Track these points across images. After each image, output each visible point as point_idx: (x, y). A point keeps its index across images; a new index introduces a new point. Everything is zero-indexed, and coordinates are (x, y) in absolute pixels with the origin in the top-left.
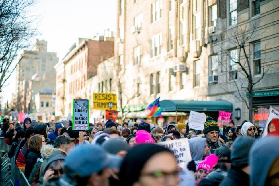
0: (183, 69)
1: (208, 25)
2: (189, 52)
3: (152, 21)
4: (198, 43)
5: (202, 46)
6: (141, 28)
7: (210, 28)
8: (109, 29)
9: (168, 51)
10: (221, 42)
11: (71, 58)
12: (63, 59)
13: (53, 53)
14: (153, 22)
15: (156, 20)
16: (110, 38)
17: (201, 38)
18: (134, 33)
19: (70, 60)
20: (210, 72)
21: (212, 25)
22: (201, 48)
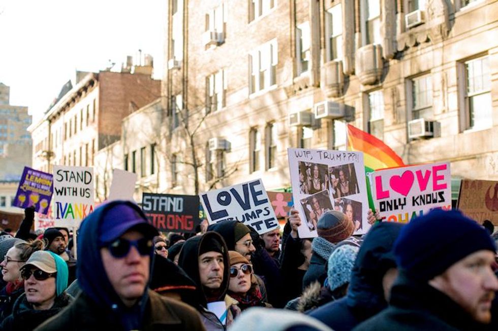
0: (337, 111)
2: (353, 73)
3: (251, 18)
4: (377, 51)
5: (390, 57)
6: (224, 35)
7: (408, 16)
8: (140, 51)
9: (295, 76)
10: (441, 45)
11: (63, 109)
12: (46, 113)
13: (20, 107)
14: (254, 19)
15: (261, 14)
16: (142, 67)
18: (208, 45)
19: (62, 113)
22: (385, 62)
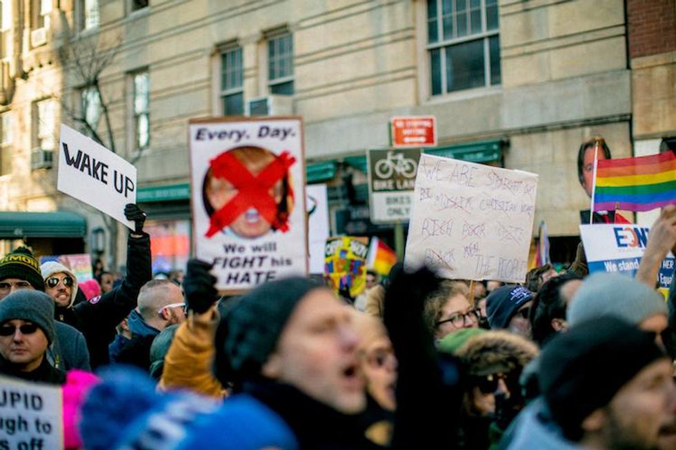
1: (31, 26)
4: (6, 68)
5: (16, 76)
7: (35, 33)
17: (14, 55)
20: (35, 141)
21: (41, 24)
22: (13, 81)
